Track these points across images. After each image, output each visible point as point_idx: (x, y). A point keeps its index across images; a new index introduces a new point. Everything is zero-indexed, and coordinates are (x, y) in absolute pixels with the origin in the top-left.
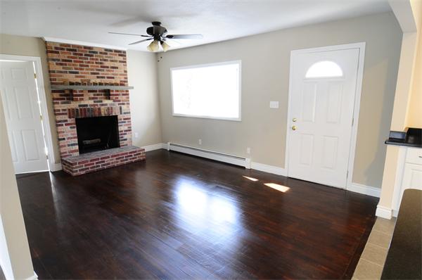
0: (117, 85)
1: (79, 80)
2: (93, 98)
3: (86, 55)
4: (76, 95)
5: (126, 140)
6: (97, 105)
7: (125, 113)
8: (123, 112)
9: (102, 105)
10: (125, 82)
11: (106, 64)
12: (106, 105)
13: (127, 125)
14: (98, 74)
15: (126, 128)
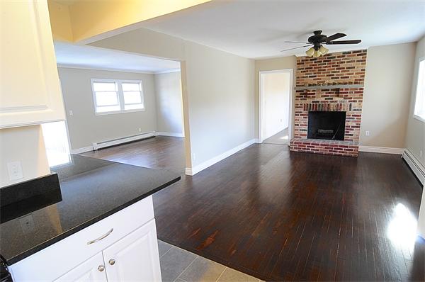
0: (351, 83)
1: (316, 82)
2: (325, 96)
3: (324, 61)
4: (310, 94)
5: (352, 135)
6: (327, 102)
7: (355, 110)
8: (352, 109)
9: (332, 102)
10: (360, 80)
11: (342, 66)
12: (336, 101)
13: (355, 121)
14: (333, 75)
15: (354, 124)
